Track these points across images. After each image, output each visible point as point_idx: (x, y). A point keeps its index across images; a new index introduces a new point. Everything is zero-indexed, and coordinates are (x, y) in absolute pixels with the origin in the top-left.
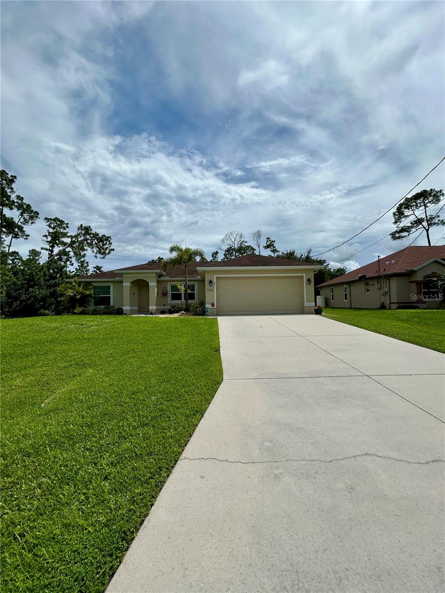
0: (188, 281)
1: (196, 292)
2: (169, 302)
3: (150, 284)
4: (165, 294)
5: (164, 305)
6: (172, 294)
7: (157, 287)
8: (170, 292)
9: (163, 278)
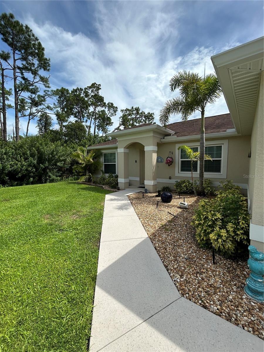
0: (207, 140)
1: (223, 159)
2: (177, 174)
3: (146, 149)
4: (170, 163)
5: (170, 178)
6: (182, 161)
7: (158, 152)
8: (178, 160)
9: (168, 139)
